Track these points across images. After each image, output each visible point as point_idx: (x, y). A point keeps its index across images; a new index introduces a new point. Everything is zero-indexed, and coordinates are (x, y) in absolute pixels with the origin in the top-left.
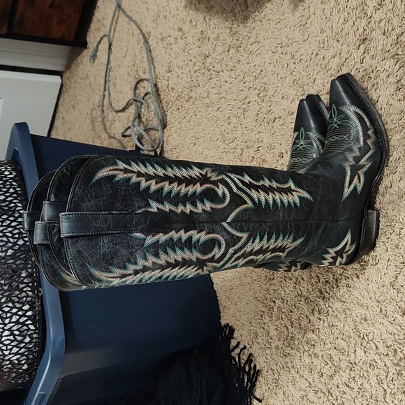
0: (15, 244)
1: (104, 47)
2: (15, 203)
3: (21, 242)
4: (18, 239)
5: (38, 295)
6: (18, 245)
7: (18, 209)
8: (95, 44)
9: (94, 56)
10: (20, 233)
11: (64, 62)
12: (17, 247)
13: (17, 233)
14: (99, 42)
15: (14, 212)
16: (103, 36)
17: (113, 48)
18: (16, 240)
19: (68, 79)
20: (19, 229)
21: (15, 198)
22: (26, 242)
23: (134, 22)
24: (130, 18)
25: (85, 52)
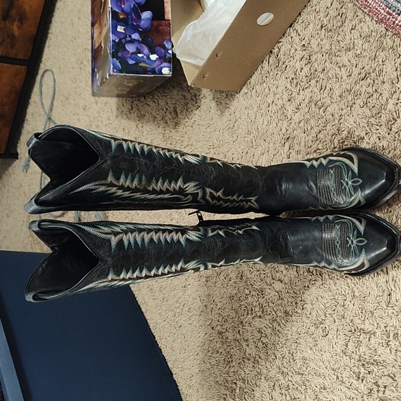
9: (27, 167)
25: (17, 163)
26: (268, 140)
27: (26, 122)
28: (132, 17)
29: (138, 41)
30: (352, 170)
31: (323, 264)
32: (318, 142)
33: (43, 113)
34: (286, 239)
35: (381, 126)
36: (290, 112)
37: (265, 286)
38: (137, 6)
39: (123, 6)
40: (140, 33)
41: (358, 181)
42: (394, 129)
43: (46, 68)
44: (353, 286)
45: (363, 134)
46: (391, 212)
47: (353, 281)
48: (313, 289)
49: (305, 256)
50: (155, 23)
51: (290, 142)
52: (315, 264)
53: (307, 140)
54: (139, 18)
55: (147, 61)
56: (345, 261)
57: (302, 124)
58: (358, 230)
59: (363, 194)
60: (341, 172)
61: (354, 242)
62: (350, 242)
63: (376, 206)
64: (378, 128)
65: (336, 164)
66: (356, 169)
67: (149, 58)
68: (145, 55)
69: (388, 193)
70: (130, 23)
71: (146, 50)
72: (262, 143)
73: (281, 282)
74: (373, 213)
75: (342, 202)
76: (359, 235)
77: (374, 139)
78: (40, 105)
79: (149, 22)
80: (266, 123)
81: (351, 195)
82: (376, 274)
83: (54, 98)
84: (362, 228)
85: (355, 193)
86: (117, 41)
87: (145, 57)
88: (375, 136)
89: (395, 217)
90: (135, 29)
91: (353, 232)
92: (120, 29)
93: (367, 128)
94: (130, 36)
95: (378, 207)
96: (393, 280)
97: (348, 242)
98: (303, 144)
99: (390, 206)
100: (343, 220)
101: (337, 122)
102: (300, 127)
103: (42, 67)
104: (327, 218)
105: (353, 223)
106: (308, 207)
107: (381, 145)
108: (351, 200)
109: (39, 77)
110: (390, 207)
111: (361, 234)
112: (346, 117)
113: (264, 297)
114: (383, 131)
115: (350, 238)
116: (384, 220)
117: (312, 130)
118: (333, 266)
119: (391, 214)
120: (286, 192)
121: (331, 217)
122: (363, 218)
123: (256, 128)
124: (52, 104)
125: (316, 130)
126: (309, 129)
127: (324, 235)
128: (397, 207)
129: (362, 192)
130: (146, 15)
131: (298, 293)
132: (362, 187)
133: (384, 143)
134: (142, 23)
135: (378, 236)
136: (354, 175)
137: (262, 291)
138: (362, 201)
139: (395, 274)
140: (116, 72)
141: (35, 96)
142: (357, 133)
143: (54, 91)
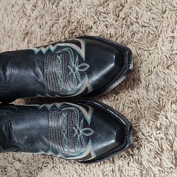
26: (11, 36)
30: (79, 55)
31: (50, 153)
32: (51, 35)
34: (9, 129)
35: (108, 14)
36: (29, 10)
37: (8, 165)
41: (85, 67)
42: (122, 15)
44: (81, 172)
45: (91, 24)
46: (117, 100)
47: (81, 167)
48: (45, 171)
49: (31, 146)
51: (29, 37)
52: (43, 152)
53: (42, 34)
56: (71, 151)
57: (38, 20)
58: (84, 118)
59: (90, 81)
60: (68, 58)
61: (81, 132)
62: (76, 132)
63: (103, 94)
64: (106, 16)
65: (64, 50)
66: (83, 54)
69: (117, 80)
72: (8, 40)
73: (20, 161)
74: (100, 101)
75: (69, 90)
76: (86, 124)
77: (102, 27)
80: (10, 22)
81: (78, 82)
82: (102, 162)
84: (88, 117)
85: (82, 79)
88: (103, 24)
89: (121, 105)
91: (80, 121)
93: (96, 18)
95: (105, 95)
96: (119, 169)
97: (74, 132)
98: (39, 38)
99: (117, 93)
100: (70, 108)
101: (67, 14)
102: (36, 23)
104: (55, 106)
105: (80, 111)
106: (35, 95)
107: (109, 32)
108: (78, 87)
110: (117, 95)
111: (87, 123)
112: (76, 9)
113: (6, 174)
114: (111, 19)
115: (76, 128)
116: (111, 108)
117: (47, 25)
118: (60, 155)
119: (117, 102)
120: (10, 79)
121: (58, 105)
122: (91, 105)
123: (3, 27)
125: (50, 24)
126: (44, 24)
127: (50, 123)
128: (124, 95)
129: (89, 79)
131: (33, 173)
132: (89, 73)
133: (112, 31)
135: (106, 126)
136: (81, 60)
137: (5, 169)
138: (89, 88)
139: (121, 164)
142: (85, 23)
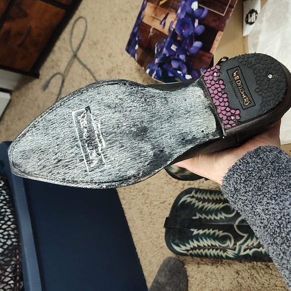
0: (5, 243)
1: (57, 81)
2: (5, 209)
3: (9, 242)
4: (7, 239)
5: (19, 287)
6: (7, 245)
7: (7, 214)
8: (48, 78)
9: (46, 87)
10: (9, 235)
11: (15, 84)
12: (5, 247)
13: (7, 235)
14: (52, 77)
15: (4, 216)
16: (57, 74)
17: (65, 84)
18: (5, 240)
19: (17, 97)
20: (8, 231)
21: (5, 205)
22: (13, 242)
23: (89, 70)
24: (85, 66)
25: (36, 81)
27: (52, 52)
28: (186, 42)
29: (182, 61)
33: (70, 49)
38: (193, 34)
39: (183, 31)
40: (187, 56)
43: (81, 15)
50: (201, 52)
54: (191, 44)
55: (182, 78)
67: (184, 76)
68: (183, 73)
70: (183, 46)
71: (185, 70)
78: (68, 43)
79: (197, 50)
83: (82, 40)
86: (167, 55)
87: (182, 75)
90: (184, 52)
92: (174, 48)
94: (178, 56)
103: (78, 14)
109: (72, 21)
124: (80, 45)
130: (197, 44)
134: (192, 49)
140: (156, 79)
141: (65, 35)
143: (84, 35)
